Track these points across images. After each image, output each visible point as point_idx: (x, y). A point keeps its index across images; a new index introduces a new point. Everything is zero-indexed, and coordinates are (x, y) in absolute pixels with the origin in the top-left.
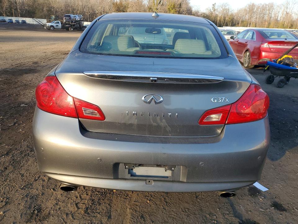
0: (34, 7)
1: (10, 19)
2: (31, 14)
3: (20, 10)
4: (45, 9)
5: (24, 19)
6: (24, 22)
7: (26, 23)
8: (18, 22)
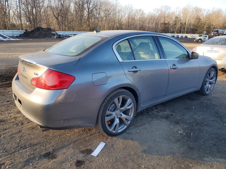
0: (198, 25)
1: (178, 35)
2: (193, 31)
3: (186, 29)
4: (205, 27)
5: (187, 35)
6: (186, 37)
7: (187, 37)
8: (182, 37)
